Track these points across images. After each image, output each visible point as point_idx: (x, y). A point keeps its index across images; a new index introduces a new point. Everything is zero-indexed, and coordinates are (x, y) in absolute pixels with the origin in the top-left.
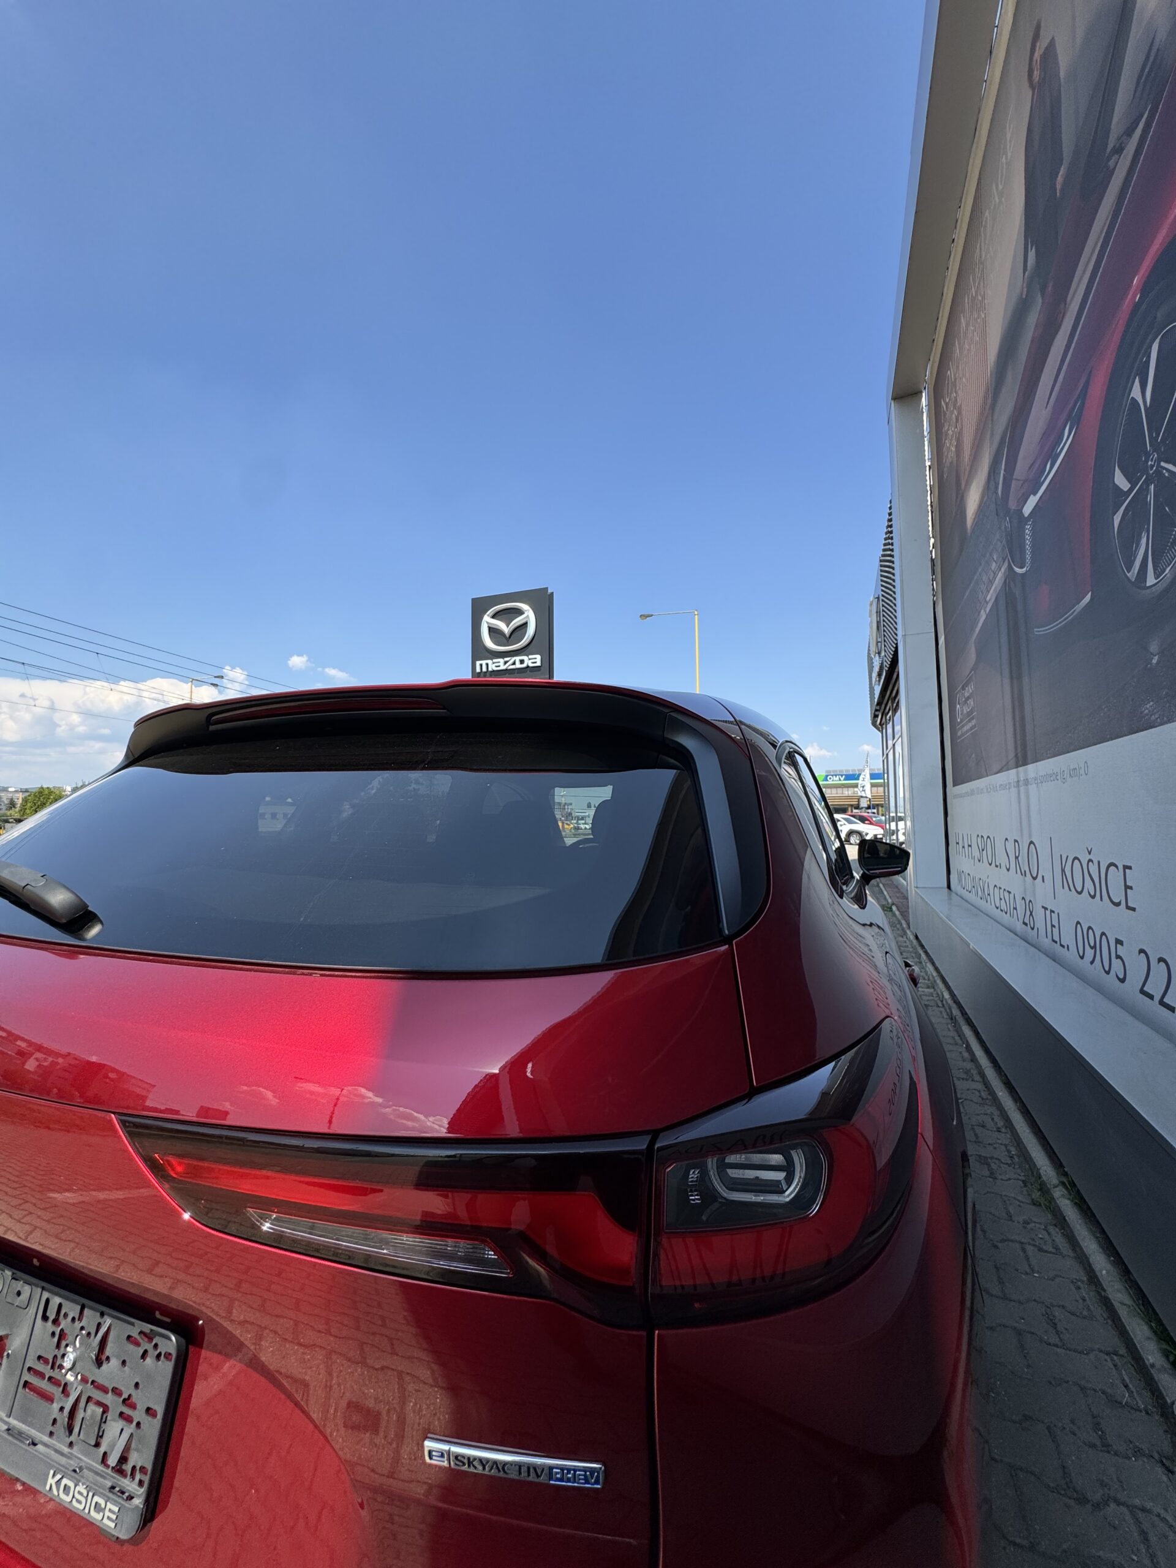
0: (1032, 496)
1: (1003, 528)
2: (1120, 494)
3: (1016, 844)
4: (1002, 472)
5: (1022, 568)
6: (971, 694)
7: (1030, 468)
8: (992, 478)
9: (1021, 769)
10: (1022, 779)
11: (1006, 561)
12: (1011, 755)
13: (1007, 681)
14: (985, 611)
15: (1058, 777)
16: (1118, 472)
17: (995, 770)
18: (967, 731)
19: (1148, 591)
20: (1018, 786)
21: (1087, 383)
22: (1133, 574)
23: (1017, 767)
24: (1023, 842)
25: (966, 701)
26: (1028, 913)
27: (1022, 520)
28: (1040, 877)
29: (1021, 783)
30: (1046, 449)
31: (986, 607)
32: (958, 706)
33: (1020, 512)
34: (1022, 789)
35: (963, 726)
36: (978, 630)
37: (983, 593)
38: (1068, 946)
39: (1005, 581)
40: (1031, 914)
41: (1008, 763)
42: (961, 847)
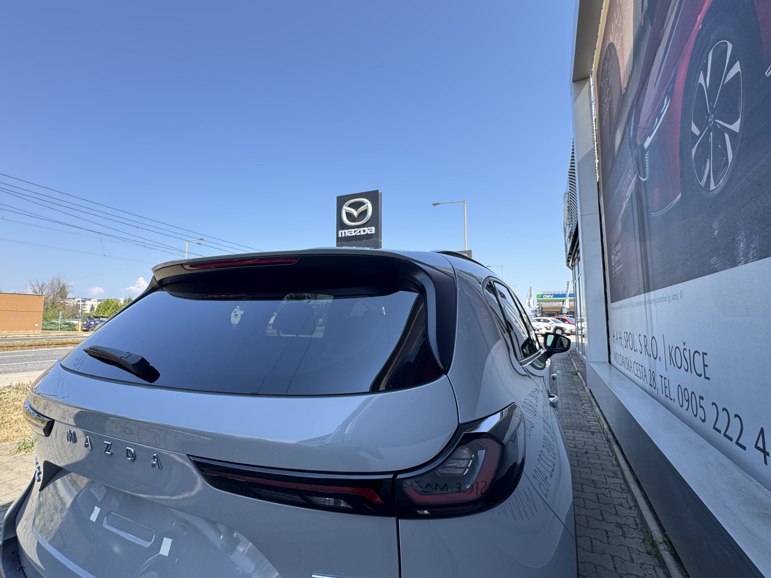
0: (648, 137)
1: (634, 155)
2: (695, 138)
3: (645, 337)
4: (632, 123)
5: (644, 178)
6: (619, 249)
7: (647, 121)
8: (627, 127)
9: (646, 294)
10: (647, 300)
11: (636, 174)
12: (641, 285)
13: (638, 242)
14: (625, 202)
15: (667, 300)
16: (693, 124)
17: (633, 294)
18: (618, 271)
19: (711, 193)
20: (645, 304)
21: (675, 75)
22: (703, 183)
23: (644, 293)
24: (648, 336)
25: (616, 254)
26: (652, 379)
27: (643, 151)
28: (658, 358)
29: (647, 303)
30: (655, 111)
31: (626, 200)
32: (613, 256)
33: (642, 146)
34: (647, 305)
35: (615, 268)
36: (622, 212)
37: (624, 192)
38: (674, 399)
39: (636, 185)
40: (654, 380)
41: (639, 290)
42: (616, 339)
